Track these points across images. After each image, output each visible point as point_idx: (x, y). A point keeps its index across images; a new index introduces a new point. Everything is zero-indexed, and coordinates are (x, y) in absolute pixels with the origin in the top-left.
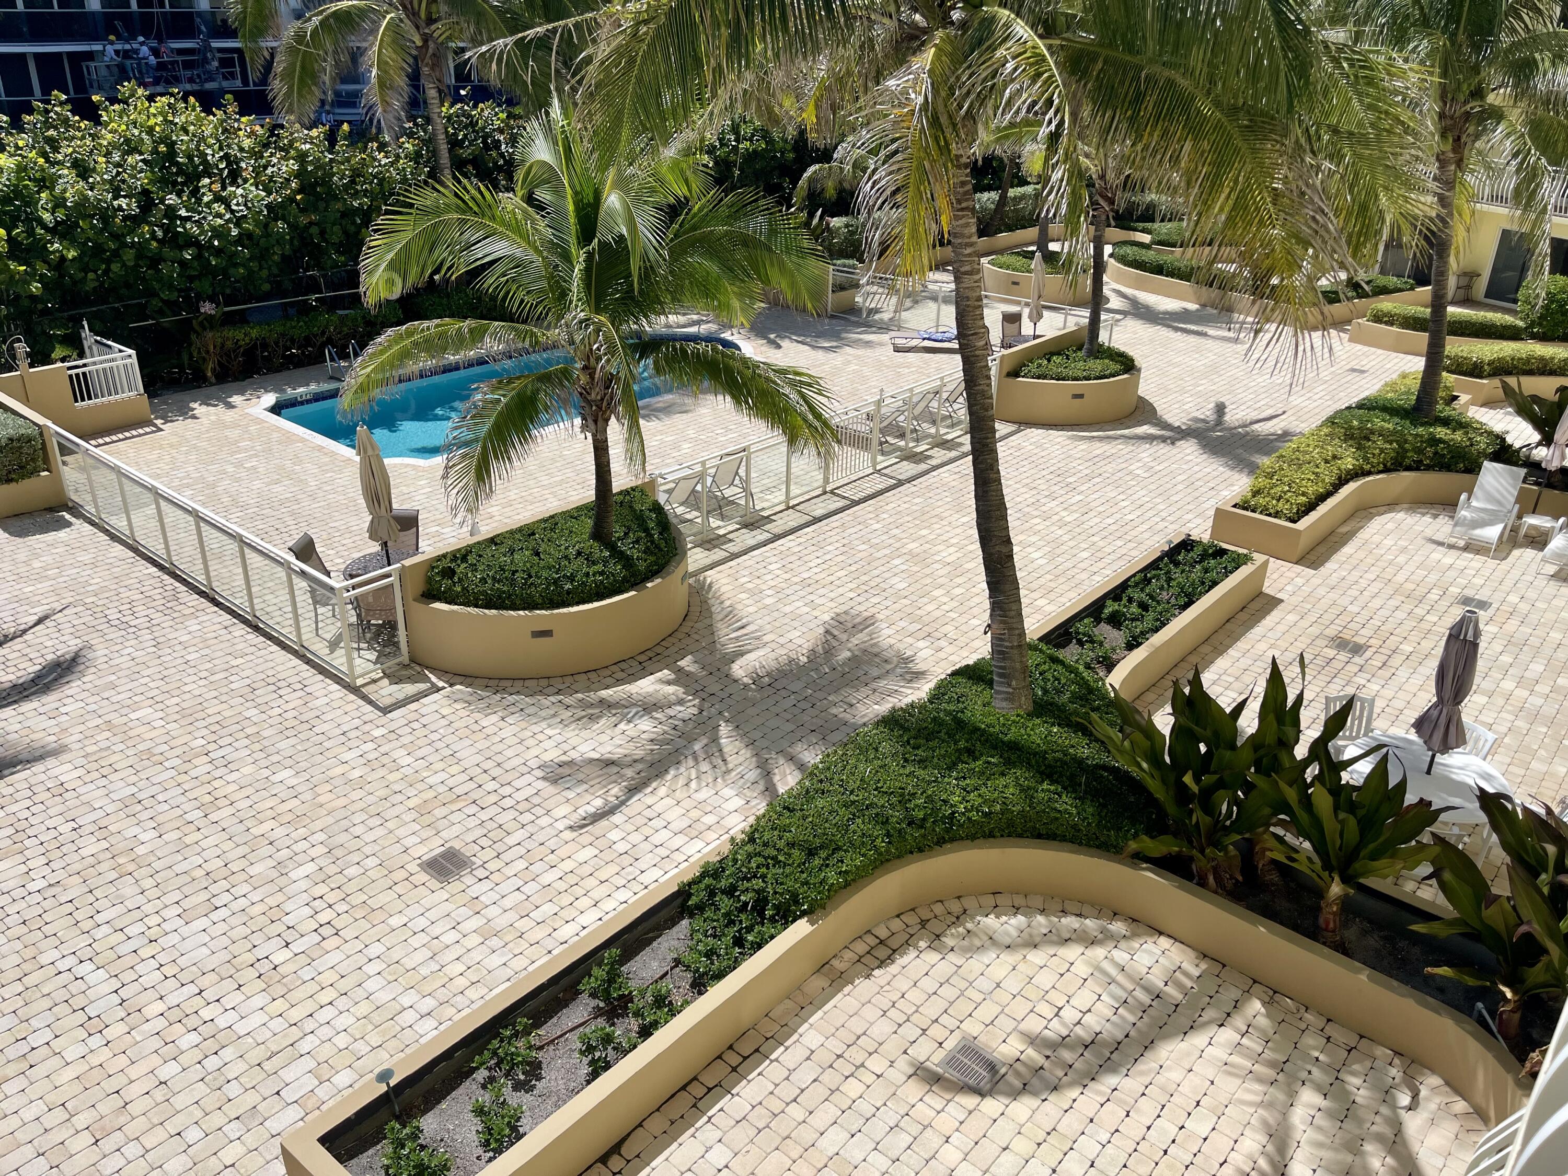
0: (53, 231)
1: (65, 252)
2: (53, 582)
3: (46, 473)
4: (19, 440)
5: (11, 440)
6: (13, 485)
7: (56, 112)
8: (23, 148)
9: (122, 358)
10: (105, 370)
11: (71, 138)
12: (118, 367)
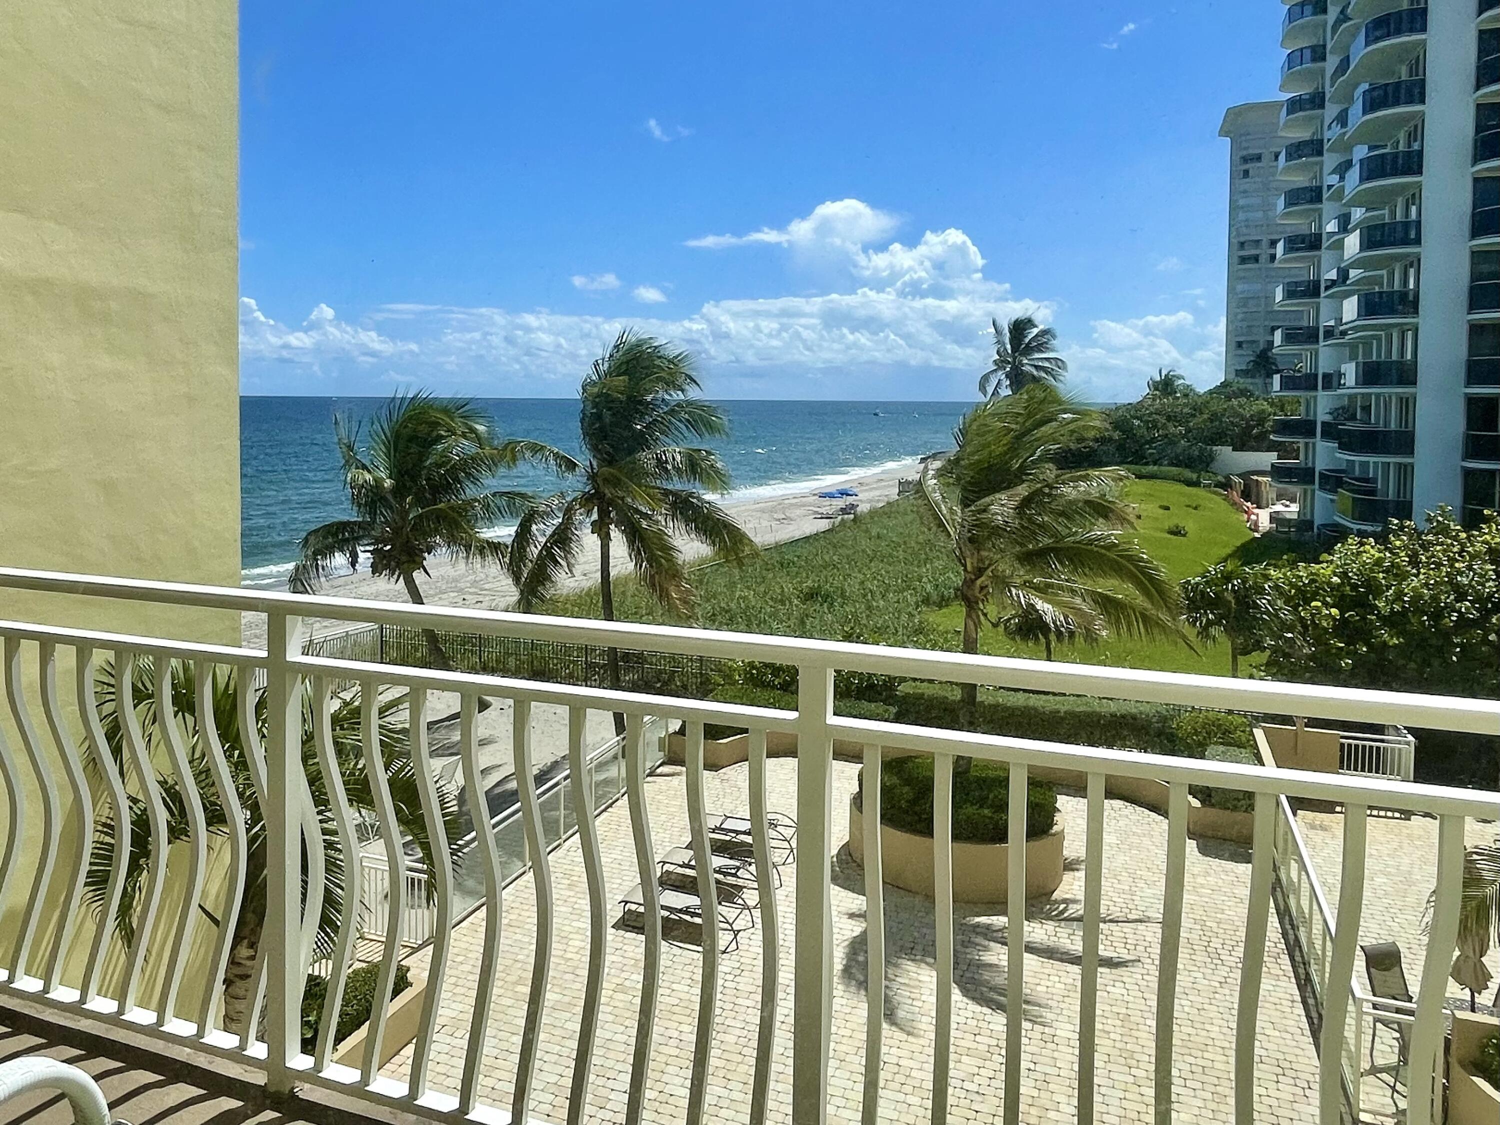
6: (1228, 812)
7: (1438, 521)
8: (1399, 548)
9: (1399, 743)
10: (1378, 748)
11: (1442, 544)
12: (1393, 749)
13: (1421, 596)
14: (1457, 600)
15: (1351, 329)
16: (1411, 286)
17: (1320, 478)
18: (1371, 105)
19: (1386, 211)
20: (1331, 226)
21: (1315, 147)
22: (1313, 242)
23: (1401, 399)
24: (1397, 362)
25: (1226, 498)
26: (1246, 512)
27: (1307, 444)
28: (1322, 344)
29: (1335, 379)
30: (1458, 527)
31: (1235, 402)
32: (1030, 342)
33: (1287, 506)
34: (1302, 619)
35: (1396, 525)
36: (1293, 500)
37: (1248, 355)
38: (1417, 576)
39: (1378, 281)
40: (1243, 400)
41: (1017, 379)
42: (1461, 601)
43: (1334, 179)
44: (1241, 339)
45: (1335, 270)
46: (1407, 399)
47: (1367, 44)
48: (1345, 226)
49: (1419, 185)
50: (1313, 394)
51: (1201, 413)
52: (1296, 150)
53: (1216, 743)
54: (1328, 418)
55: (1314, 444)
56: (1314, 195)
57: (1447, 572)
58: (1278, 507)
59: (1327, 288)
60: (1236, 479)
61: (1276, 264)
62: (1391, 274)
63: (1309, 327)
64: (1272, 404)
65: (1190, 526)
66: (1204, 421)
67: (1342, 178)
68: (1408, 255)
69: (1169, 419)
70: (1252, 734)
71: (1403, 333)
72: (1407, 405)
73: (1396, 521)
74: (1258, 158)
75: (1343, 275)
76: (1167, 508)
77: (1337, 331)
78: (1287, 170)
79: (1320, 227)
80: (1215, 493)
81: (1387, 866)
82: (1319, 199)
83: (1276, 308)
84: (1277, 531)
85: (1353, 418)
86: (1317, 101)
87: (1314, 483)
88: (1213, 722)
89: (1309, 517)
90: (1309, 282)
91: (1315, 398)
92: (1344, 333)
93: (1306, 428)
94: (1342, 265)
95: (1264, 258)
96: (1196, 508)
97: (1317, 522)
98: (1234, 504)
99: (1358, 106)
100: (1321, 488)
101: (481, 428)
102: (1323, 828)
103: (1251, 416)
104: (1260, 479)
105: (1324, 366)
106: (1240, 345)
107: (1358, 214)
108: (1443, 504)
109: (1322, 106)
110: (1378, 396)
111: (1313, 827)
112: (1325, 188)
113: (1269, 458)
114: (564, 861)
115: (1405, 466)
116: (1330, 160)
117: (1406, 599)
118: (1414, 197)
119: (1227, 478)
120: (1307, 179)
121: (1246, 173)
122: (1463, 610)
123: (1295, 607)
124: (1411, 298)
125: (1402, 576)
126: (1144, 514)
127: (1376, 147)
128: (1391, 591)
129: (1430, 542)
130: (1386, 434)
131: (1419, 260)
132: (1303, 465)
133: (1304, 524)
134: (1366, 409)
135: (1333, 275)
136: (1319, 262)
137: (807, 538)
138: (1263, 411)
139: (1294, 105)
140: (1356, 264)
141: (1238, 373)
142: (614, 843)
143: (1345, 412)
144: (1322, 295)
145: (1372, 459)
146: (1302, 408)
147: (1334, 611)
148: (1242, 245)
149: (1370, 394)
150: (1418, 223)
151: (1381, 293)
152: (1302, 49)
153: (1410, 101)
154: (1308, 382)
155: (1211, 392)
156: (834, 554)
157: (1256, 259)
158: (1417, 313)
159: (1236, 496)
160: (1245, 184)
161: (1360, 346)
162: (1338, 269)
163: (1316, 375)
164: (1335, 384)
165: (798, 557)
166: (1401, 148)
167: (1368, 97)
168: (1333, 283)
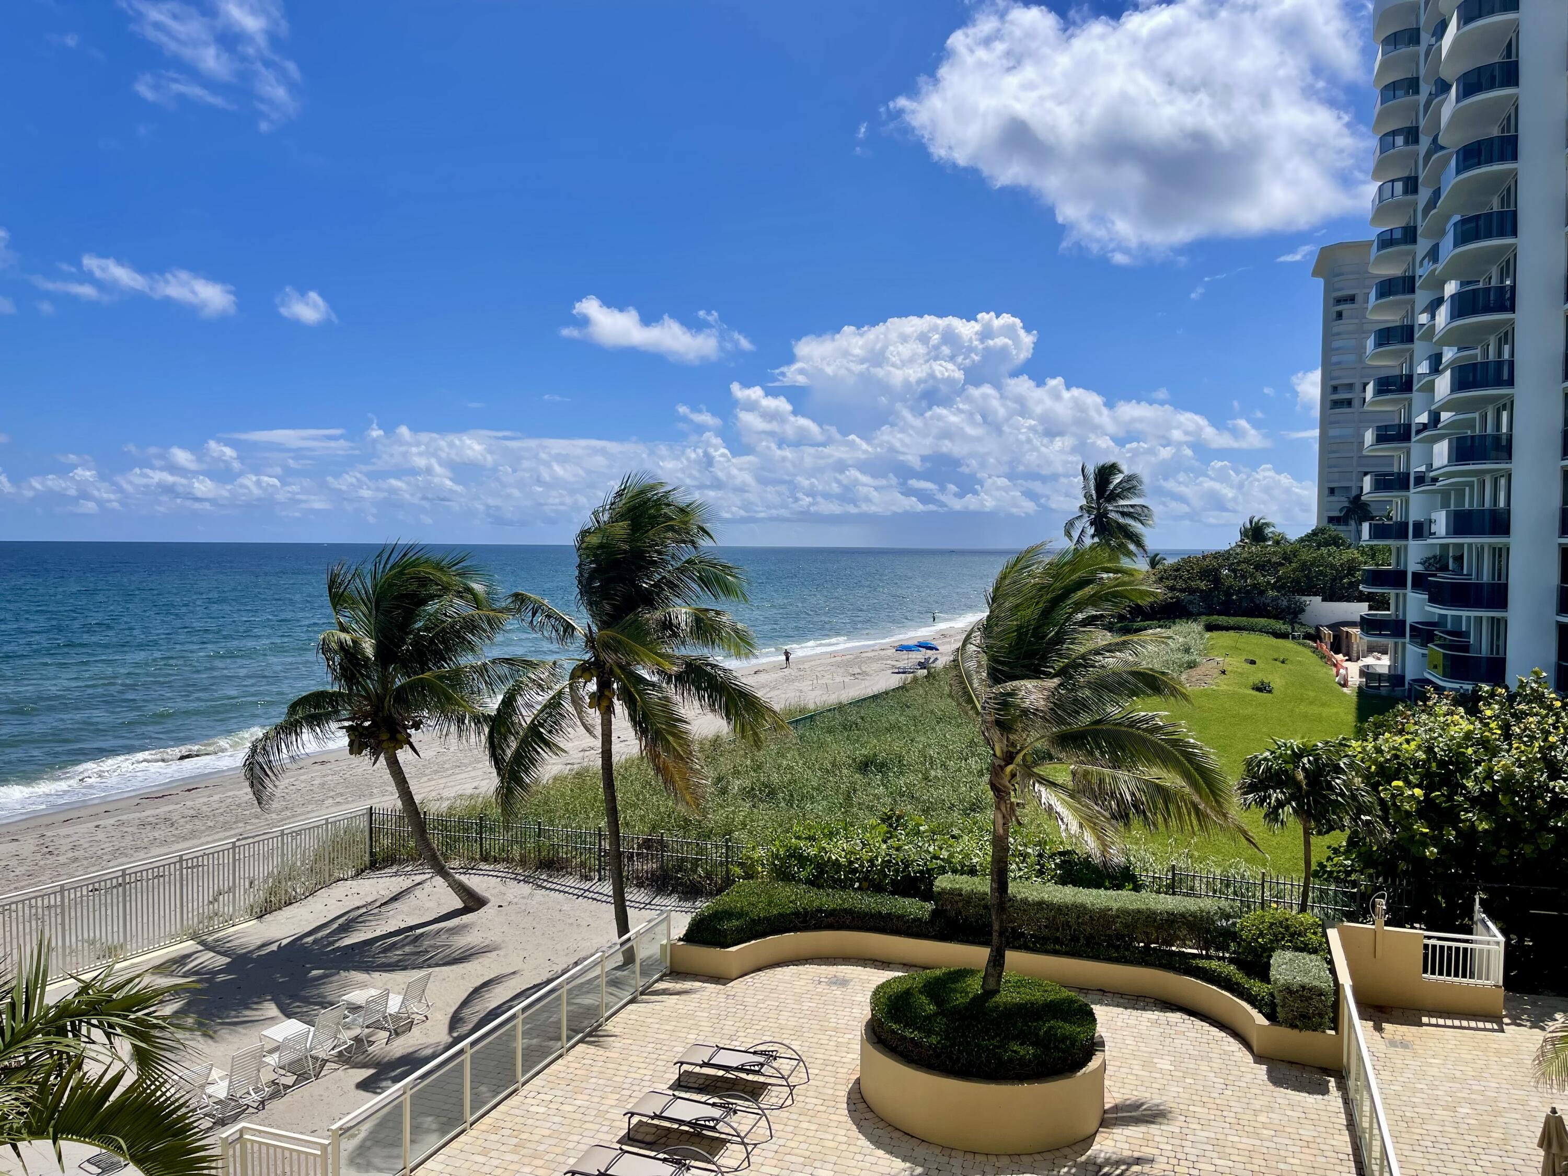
0: (1474, 801)
1: (1477, 823)
2: (1258, 1142)
3: (1333, 1032)
4: (1310, 990)
5: (1303, 987)
6: (1296, 1031)
7: (1532, 688)
8: (1490, 718)
9: (1488, 943)
10: (1465, 950)
11: (1536, 715)
12: (1481, 951)
13: (1513, 774)
14: (1552, 777)
15: (1442, 475)
16: (1504, 430)
17: (1411, 631)
18: (1463, 238)
19: (1478, 351)
20: (1423, 368)
21: (1407, 284)
22: (1405, 384)
23: (1494, 549)
24: (1490, 511)
25: (1315, 650)
26: (1335, 665)
27: (1397, 595)
28: (1412, 490)
29: (1426, 528)
30: (1553, 696)
31: (1324, 550)
32: (1115, 488)
33: (1379, 659)
34: (1382, 802)
35: (1487, 692)
36: (1385, 652)
37: (1340, 503)
38: (1508, 751)
39: (1471, 424)
40: (1333, 549)
41: (1102, 525)
42: (1555, 779)
43: (1423, 318)
44: (1333, 485)
45: (1426, 414)
46: (1500, 549)
47: (1458, 172)
48: (1436, 367)
49: (1512, 323)
50: (1403, 543)
51: (1290, 563)
52: (1387, 288)
53: (1284, 948)
54: (1419, 568)
55: (1405, 595)
56: (1406, 334)
57: (1540, 747)
58: (1369, 660)
59: (1418, 432)
60: (1326, 631)
61: (1366, 408)
62: (1484, 418)
63: (1399, 474)
64: (1363, 553)
65: (1277, 681)
66: (1294, 570)
67: (1433, 317)
68: (1502, 396)
69: (1257, 568)
70: (1325, 935)
71: (1496, 479)
72: (1501, 555)
73: (1487, 688)
74: (1352, 299)
75: (1435, 419)
76: (1253, 662)
77: (1428, 480)
78: (1376, 308)
79: (1411, 367)
80: (1304, 645)
81: (1472, 1091)
82: (1410, 339)
83: (1365, 453)
84: (1367, 686)
85: (1445, 568)
86: (1410, 235)
87: (1404, 636)
88: (1281, 923)
89: (1399, 672)
90: (1400, 425)
91: (1406, 547)
92: (1435, 480)
93: (1397, 579)
94: (1433, 408)
95: (1356, 403)
96: (1283, 662)
97: (1410, 675)
98: (1323, 657)
99: (1449, 239)
100: (1411, 642)
101: (477, 587)
102: (1404, 1045)
103: (1341, 565)
104: (1350, 630)
105: (1415, 516)
106: (1332, 491)
107: (1449, 354)
108: (1537, 669)
109: (1414, 241)
110: (1470, 545)
111: (1393, 1043)
112: (1416, 328)
113: (1361, 609)
114: (517, 1112)
115: (1498, 620)
116: (1422, 297)
117: (1496, 778)
118: (1507, 337)
119: (1317, 629)
120: (1398, 318)
121: (1340, 315)
122: (1557, 790)
123: (1375, 787)
124: (1504, 443)
125: (1493, 752)
126: (1228, 669)
127: (1469, 283)
128: (1480, 768)
129: (1523, 712)
130: (1479, 586)
131: (1512, 402)
132: (1394, 617)
133: (1395, 679)
134: (1459, 559)
135: (1423, 418)
136: (1410, 406)
137: (875, 697)
138: (1353, 560)
139: (1386, 242)
140: (1447, 407)
141: (1331, 520)
142: (583, 1085)
143: (1438, 562)
144: (1413, 439)
145: (1464, 613)
146: (1393, 561)
147: (1418, 792)
148: (1335, 389)
149: (1462, 545)
150: (1512, 364)
151: (1473, 437)
152: (1393, 181)
153: (1502, 234)
154: (1400, 531)
155: (1302, 540)
156: (901, 715)
157: (1349, 403)
158: (1510, 458)
159: (1325, 648)
160: (1340, 326)
161: (1453, 493)
162: (1430, 412)
163: (1407, 524)
164: (1426, 532)
165: (862, 718)
166: (1493, 283)
167: (1459, 230)
168: (1425, 427)
